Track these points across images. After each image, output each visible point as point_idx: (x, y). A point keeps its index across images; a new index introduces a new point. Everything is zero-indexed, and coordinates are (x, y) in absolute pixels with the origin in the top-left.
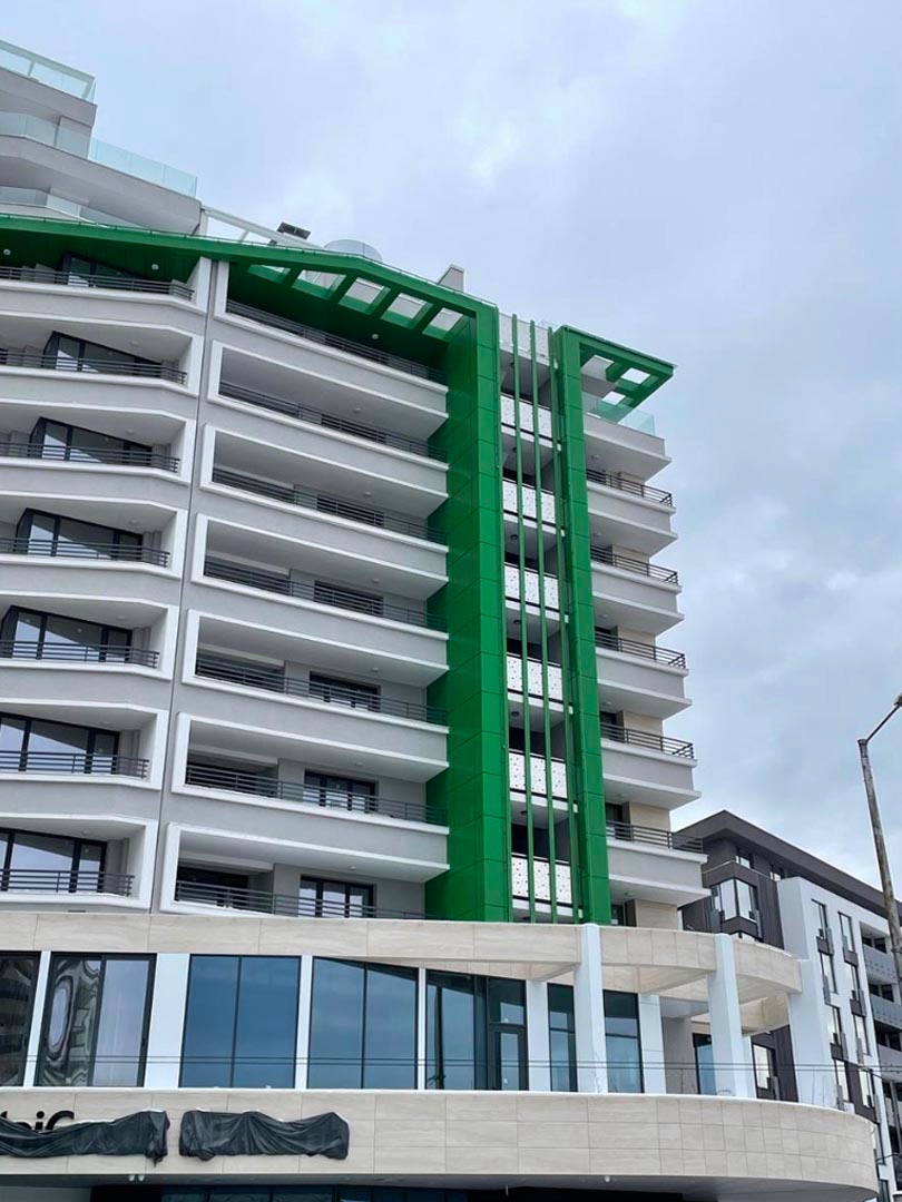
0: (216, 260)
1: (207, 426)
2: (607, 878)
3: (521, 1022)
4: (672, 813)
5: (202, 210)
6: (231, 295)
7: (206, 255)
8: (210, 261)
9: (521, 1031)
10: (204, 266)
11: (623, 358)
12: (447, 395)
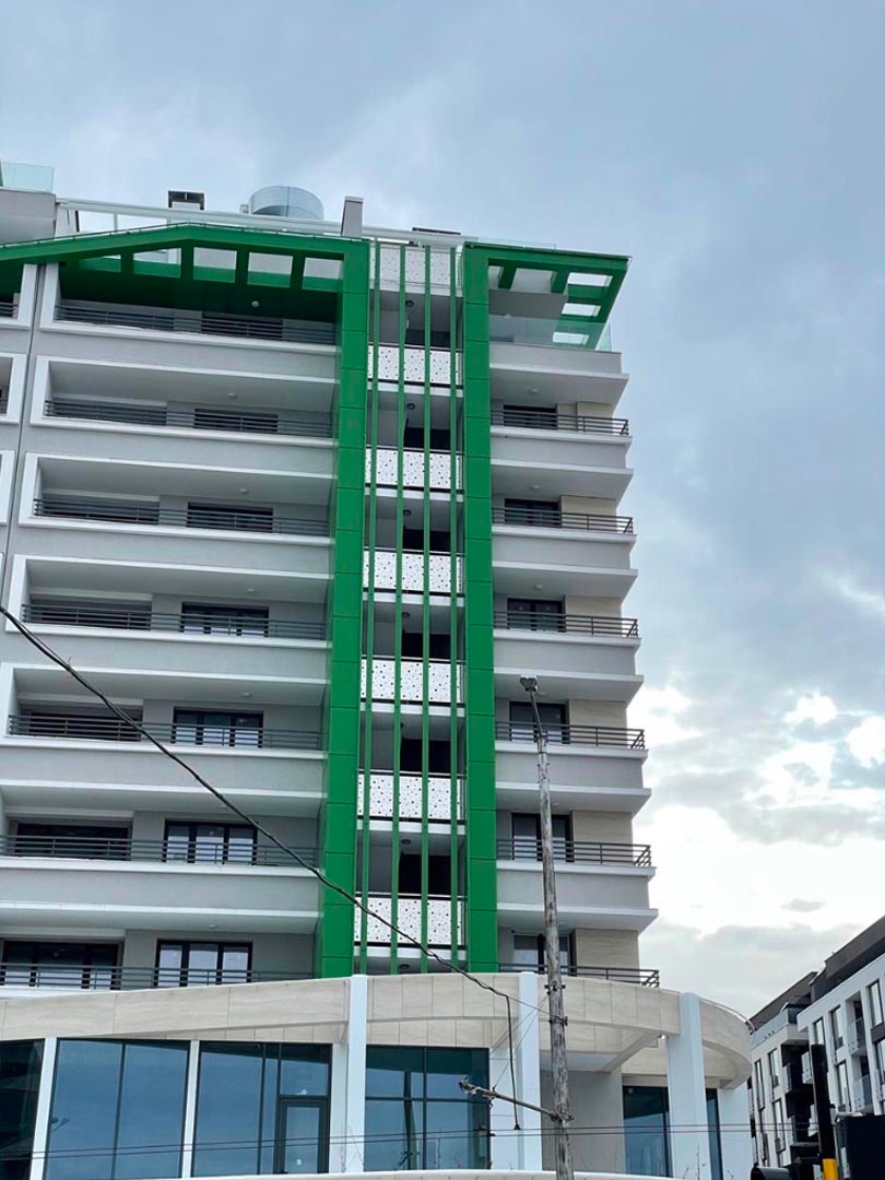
0: (42, 264)
1: (28, 454)
2: (496, 910)
3: (323, 1093)
5: (57, 204)
7: (30, 261)
8: (35, 268)
9: (323, 1104)
10: (29, 274)
11: (560, 263)
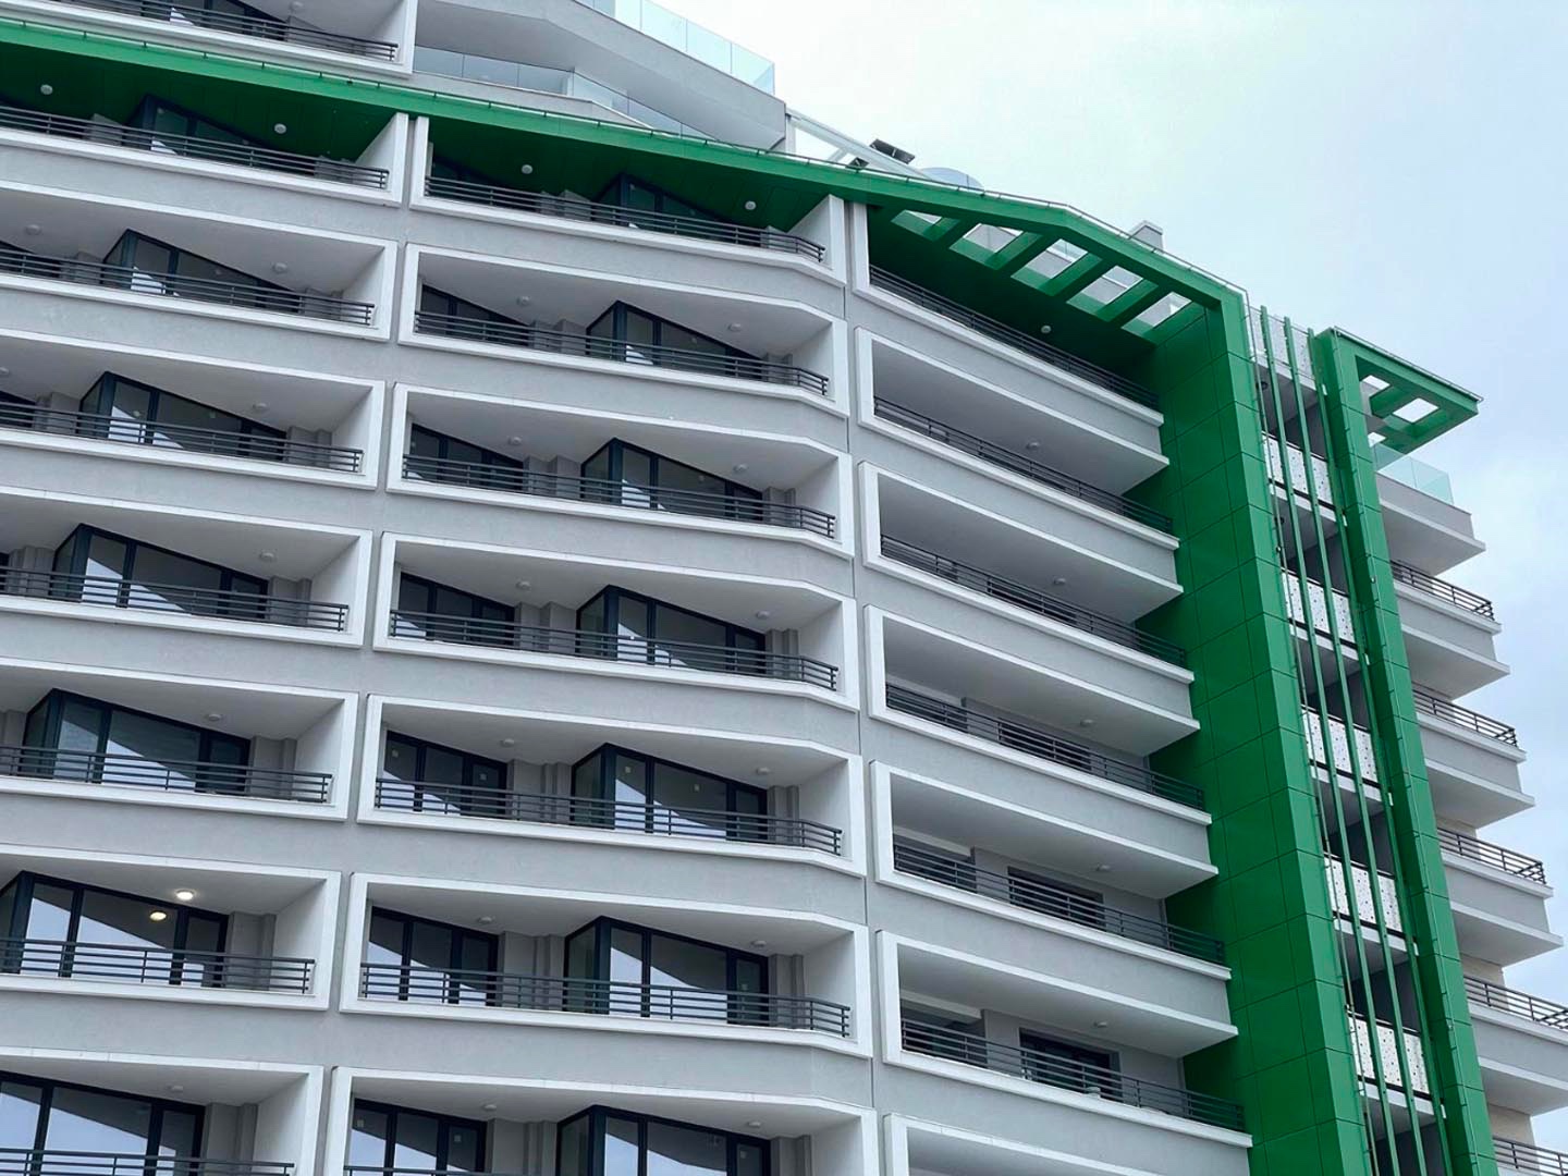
0: (849, 199)
4: (1533, 1119)
5: (788, 116)
6: (874, 259)
7: (839, 193)
8: (842, 202)
11: (1406, 382)
12: (1161, 428)
